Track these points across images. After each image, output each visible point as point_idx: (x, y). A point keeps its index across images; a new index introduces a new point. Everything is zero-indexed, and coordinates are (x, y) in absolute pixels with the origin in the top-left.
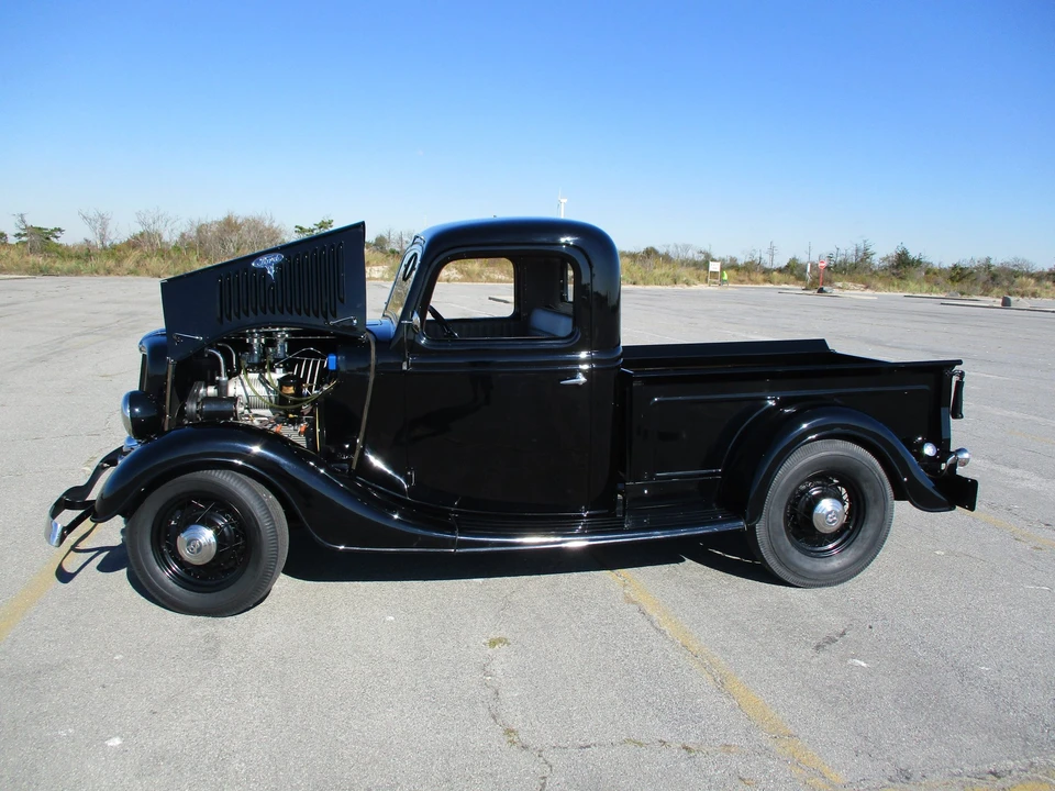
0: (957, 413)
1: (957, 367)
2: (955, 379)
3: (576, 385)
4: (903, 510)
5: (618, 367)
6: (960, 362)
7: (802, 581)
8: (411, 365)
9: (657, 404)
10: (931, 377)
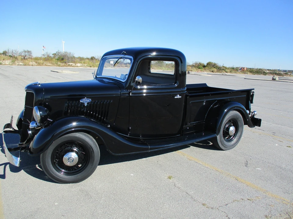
0: (252, 102)
1: (252, 91)
2: (252, 93)
3: (177, 98)
4: (246, 127)
5: (185, 93)
6: (254, 89)
7: (226, 149)
8: (132, 94)
9: (192, 103)
10: (246, 93)
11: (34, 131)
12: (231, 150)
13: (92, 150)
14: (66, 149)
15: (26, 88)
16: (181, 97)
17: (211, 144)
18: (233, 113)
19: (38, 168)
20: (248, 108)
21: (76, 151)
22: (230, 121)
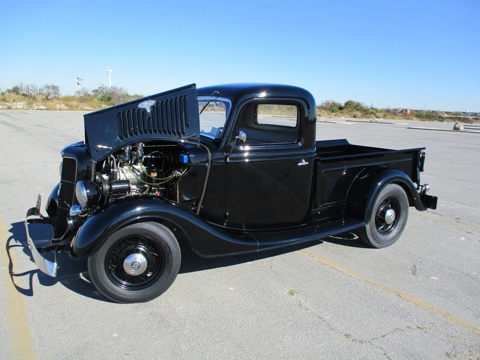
0: (421, 170)
1: (422, 151)
2: (421, 155)
3: (302, 166)
4: (412, 210)
5: (315, 157)
6: (424, 148)
7: (380, 245)
8: (230, 159)
9: (325, 172)
10: (412, 155)
11: (76, 220)
12: (388, 247)
13: (168, 250)
14: (127, 248)
15: (63, 151)
16: (308, 163)
17: (356, 237)
18: (391, 188)
19: (83, 278)
20: (416, 179)
21: (143, 251)
22: (386, 200)
